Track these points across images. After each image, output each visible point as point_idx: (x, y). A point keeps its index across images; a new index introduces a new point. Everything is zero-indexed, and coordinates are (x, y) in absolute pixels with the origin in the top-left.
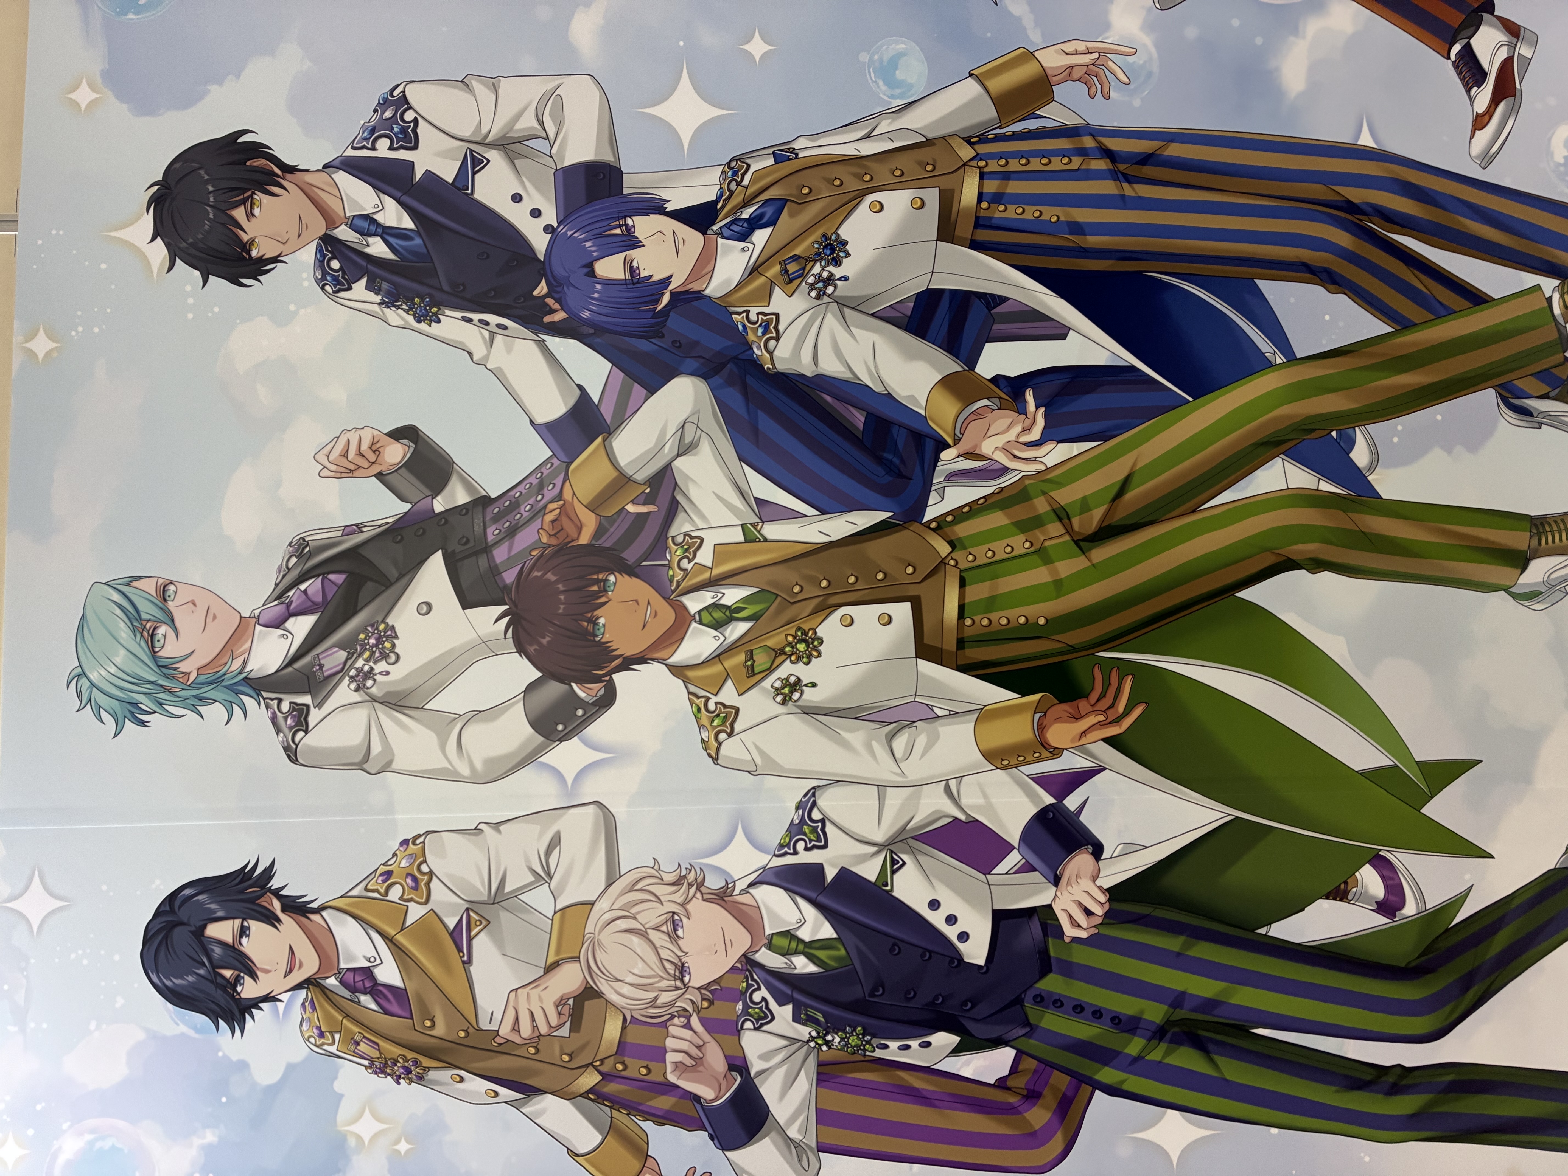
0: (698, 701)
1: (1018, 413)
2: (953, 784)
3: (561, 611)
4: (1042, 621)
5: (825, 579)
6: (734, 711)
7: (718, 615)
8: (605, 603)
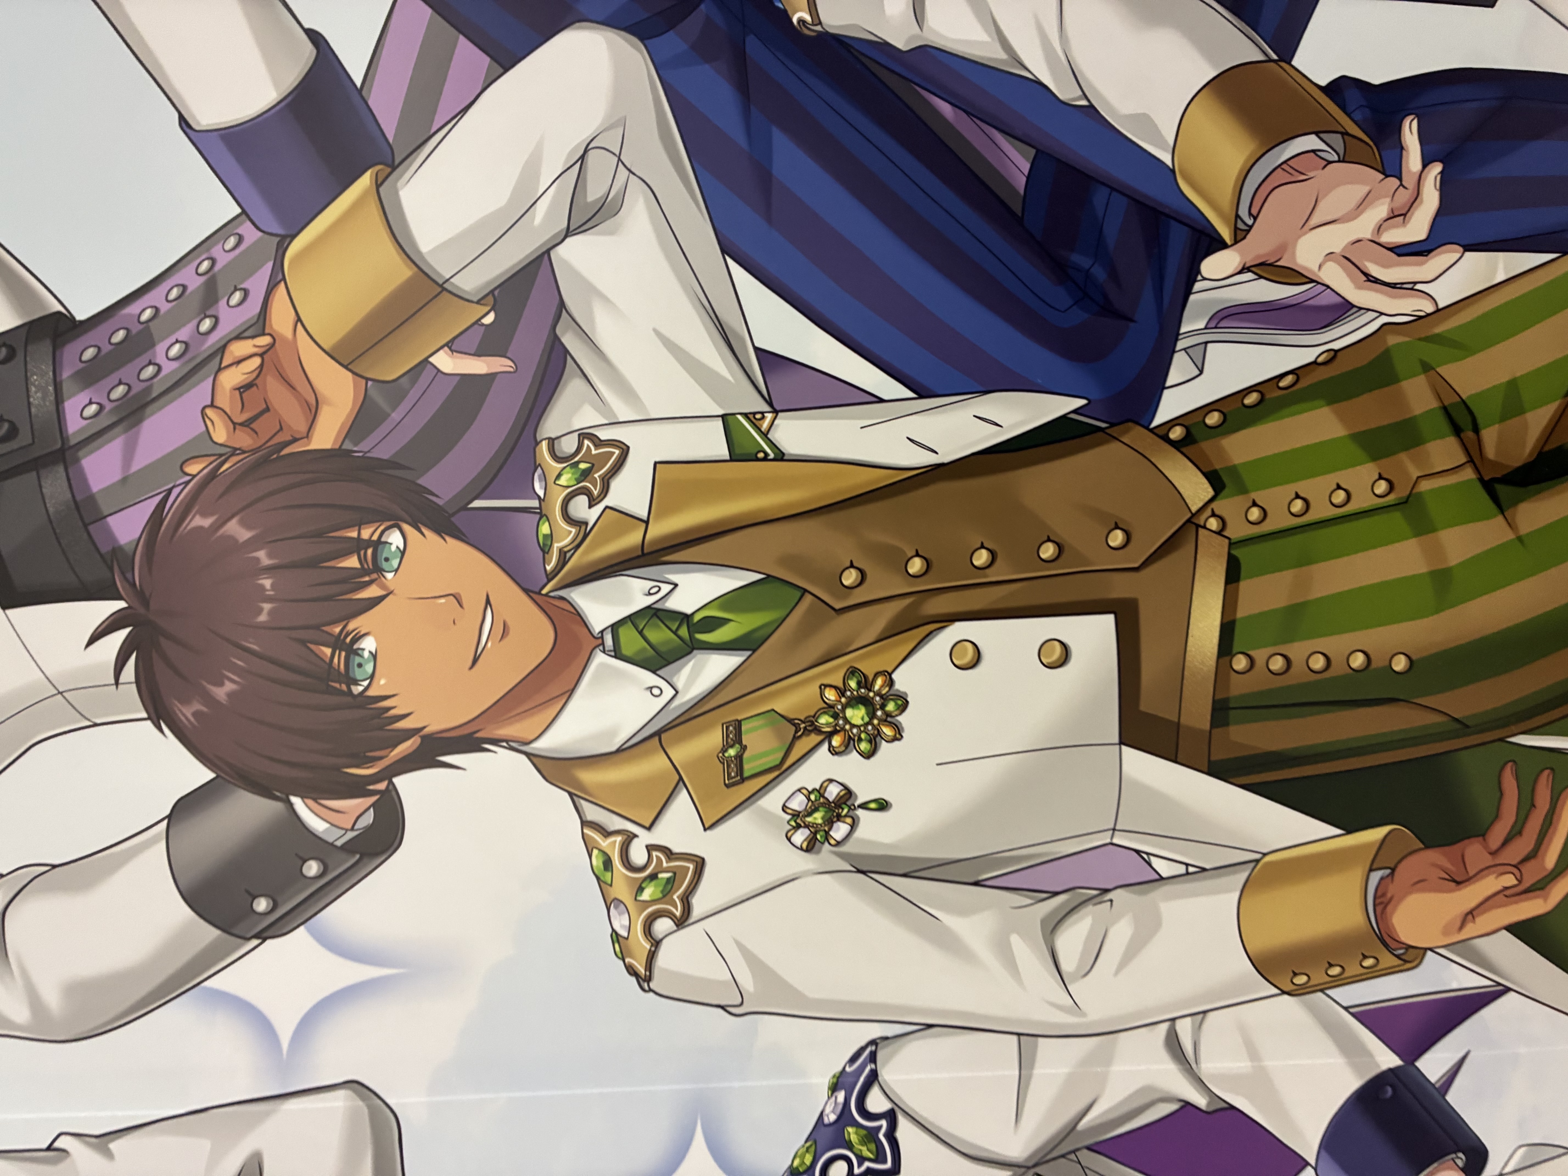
0: (605, 843)
1: (1383, 173)
2: (1184, 1028)
3: (263, 618)
4: (1400, 664)
5: (917, 555)
6: (691, 866)
7: (659, 635)
8: (376, 601)
